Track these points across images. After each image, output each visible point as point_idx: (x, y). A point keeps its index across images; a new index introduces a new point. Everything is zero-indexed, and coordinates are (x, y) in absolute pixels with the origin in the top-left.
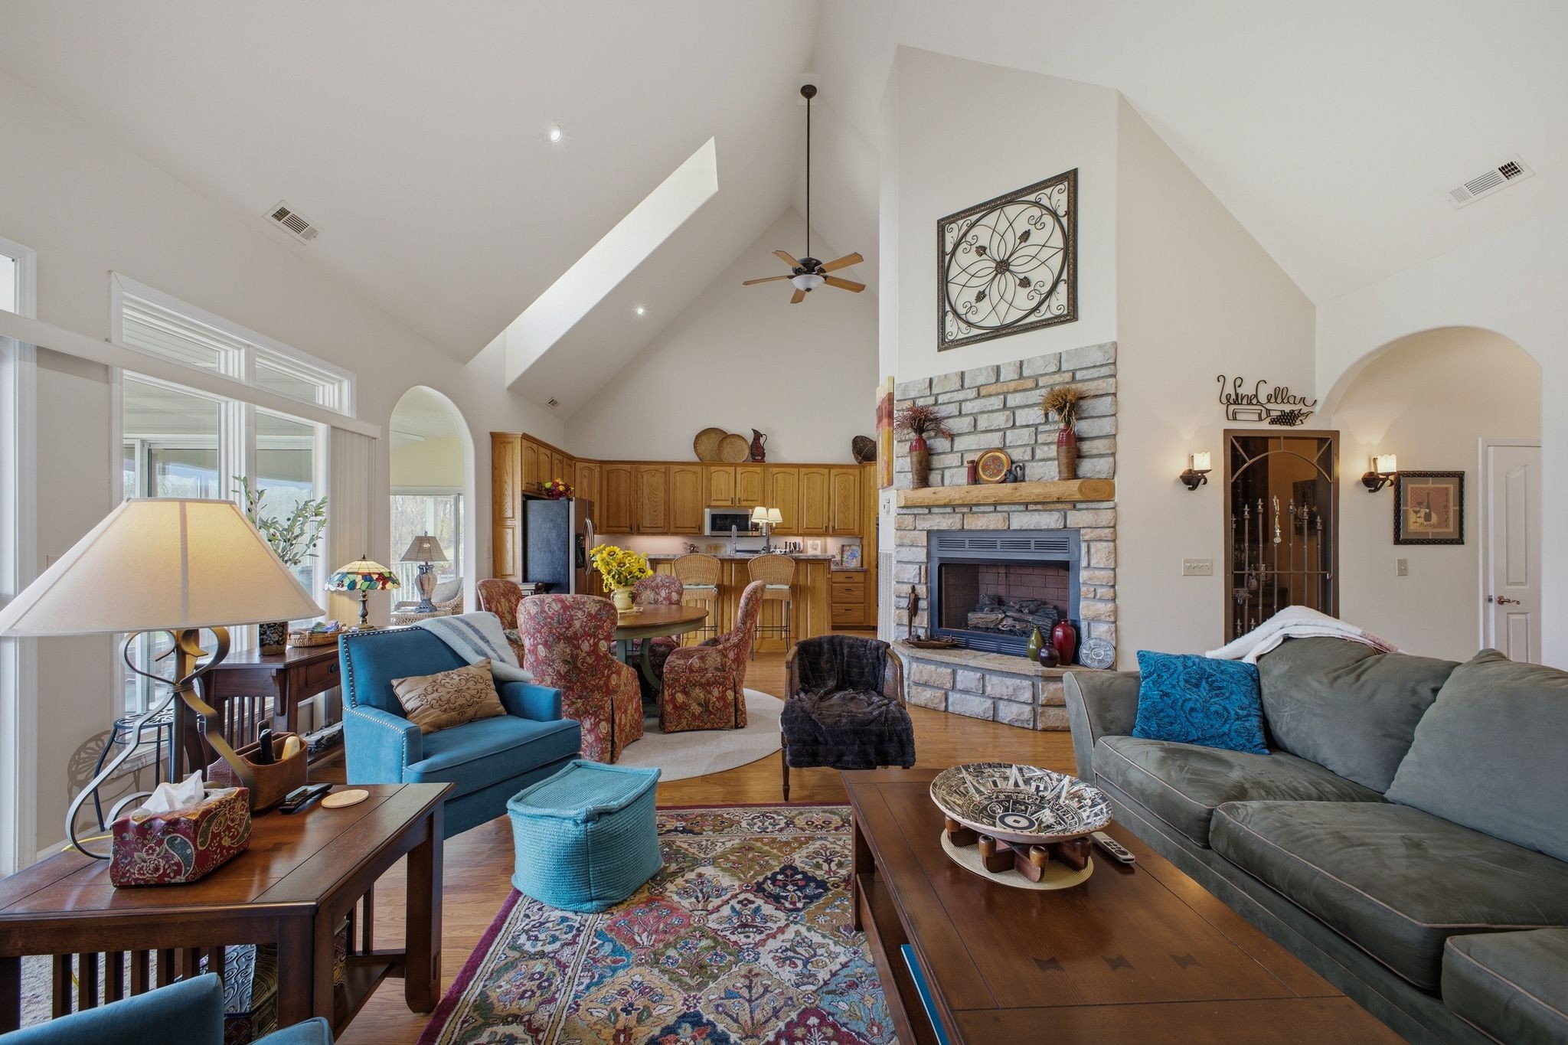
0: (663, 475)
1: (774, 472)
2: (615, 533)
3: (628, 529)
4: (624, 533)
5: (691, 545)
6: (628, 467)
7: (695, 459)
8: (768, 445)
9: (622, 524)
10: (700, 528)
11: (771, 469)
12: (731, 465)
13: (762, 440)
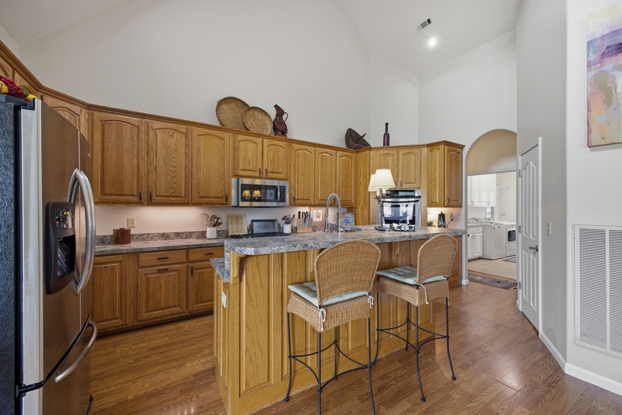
0: (184, 136)
1: (296, 148)
2: (114, 203)
3: (135, 199)
4: (128, 203)
5: (214, 217)
6: (135, 120)
7: (217, 123)
8: (290, 122)
9: (127, 192)
10: (227, 198)
11: (293, 145)
12: (258, 135)
13: (284, 117)
